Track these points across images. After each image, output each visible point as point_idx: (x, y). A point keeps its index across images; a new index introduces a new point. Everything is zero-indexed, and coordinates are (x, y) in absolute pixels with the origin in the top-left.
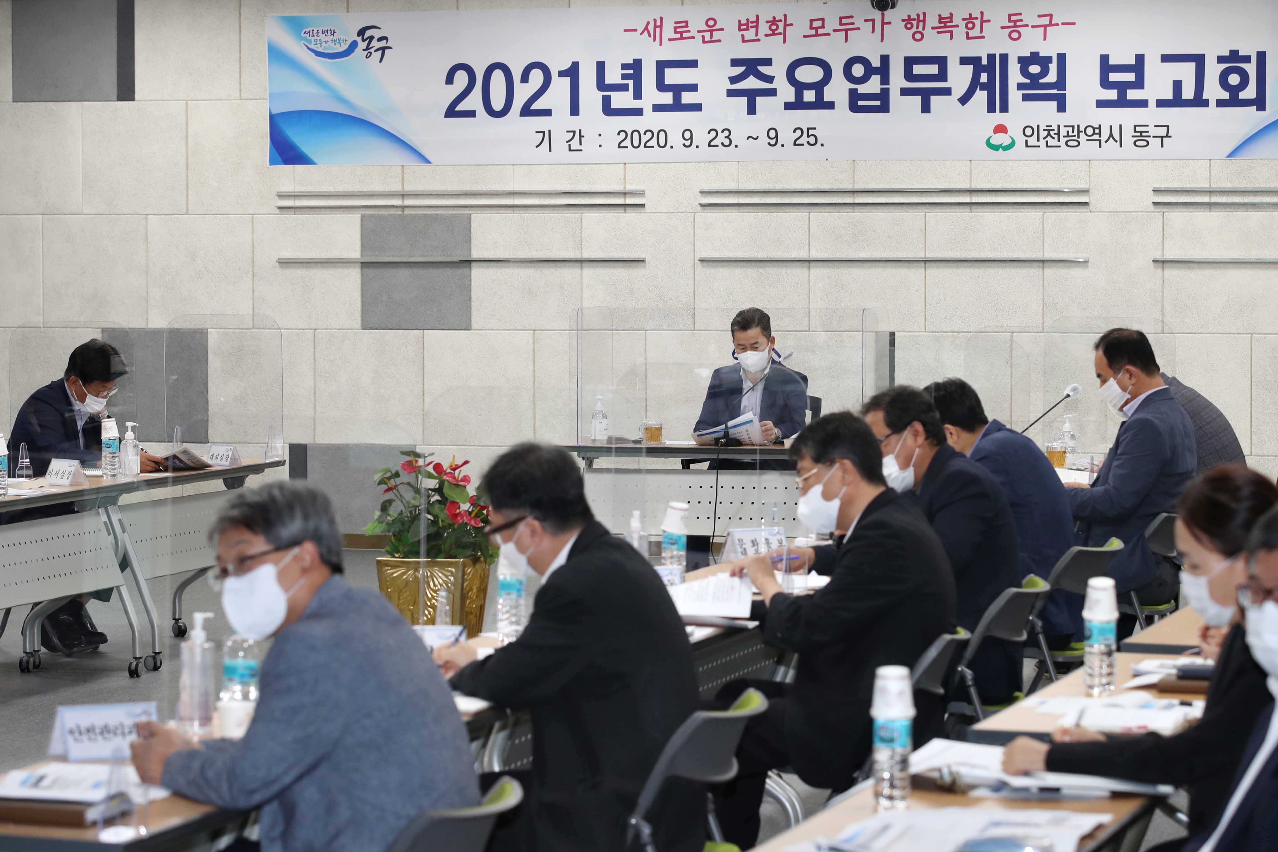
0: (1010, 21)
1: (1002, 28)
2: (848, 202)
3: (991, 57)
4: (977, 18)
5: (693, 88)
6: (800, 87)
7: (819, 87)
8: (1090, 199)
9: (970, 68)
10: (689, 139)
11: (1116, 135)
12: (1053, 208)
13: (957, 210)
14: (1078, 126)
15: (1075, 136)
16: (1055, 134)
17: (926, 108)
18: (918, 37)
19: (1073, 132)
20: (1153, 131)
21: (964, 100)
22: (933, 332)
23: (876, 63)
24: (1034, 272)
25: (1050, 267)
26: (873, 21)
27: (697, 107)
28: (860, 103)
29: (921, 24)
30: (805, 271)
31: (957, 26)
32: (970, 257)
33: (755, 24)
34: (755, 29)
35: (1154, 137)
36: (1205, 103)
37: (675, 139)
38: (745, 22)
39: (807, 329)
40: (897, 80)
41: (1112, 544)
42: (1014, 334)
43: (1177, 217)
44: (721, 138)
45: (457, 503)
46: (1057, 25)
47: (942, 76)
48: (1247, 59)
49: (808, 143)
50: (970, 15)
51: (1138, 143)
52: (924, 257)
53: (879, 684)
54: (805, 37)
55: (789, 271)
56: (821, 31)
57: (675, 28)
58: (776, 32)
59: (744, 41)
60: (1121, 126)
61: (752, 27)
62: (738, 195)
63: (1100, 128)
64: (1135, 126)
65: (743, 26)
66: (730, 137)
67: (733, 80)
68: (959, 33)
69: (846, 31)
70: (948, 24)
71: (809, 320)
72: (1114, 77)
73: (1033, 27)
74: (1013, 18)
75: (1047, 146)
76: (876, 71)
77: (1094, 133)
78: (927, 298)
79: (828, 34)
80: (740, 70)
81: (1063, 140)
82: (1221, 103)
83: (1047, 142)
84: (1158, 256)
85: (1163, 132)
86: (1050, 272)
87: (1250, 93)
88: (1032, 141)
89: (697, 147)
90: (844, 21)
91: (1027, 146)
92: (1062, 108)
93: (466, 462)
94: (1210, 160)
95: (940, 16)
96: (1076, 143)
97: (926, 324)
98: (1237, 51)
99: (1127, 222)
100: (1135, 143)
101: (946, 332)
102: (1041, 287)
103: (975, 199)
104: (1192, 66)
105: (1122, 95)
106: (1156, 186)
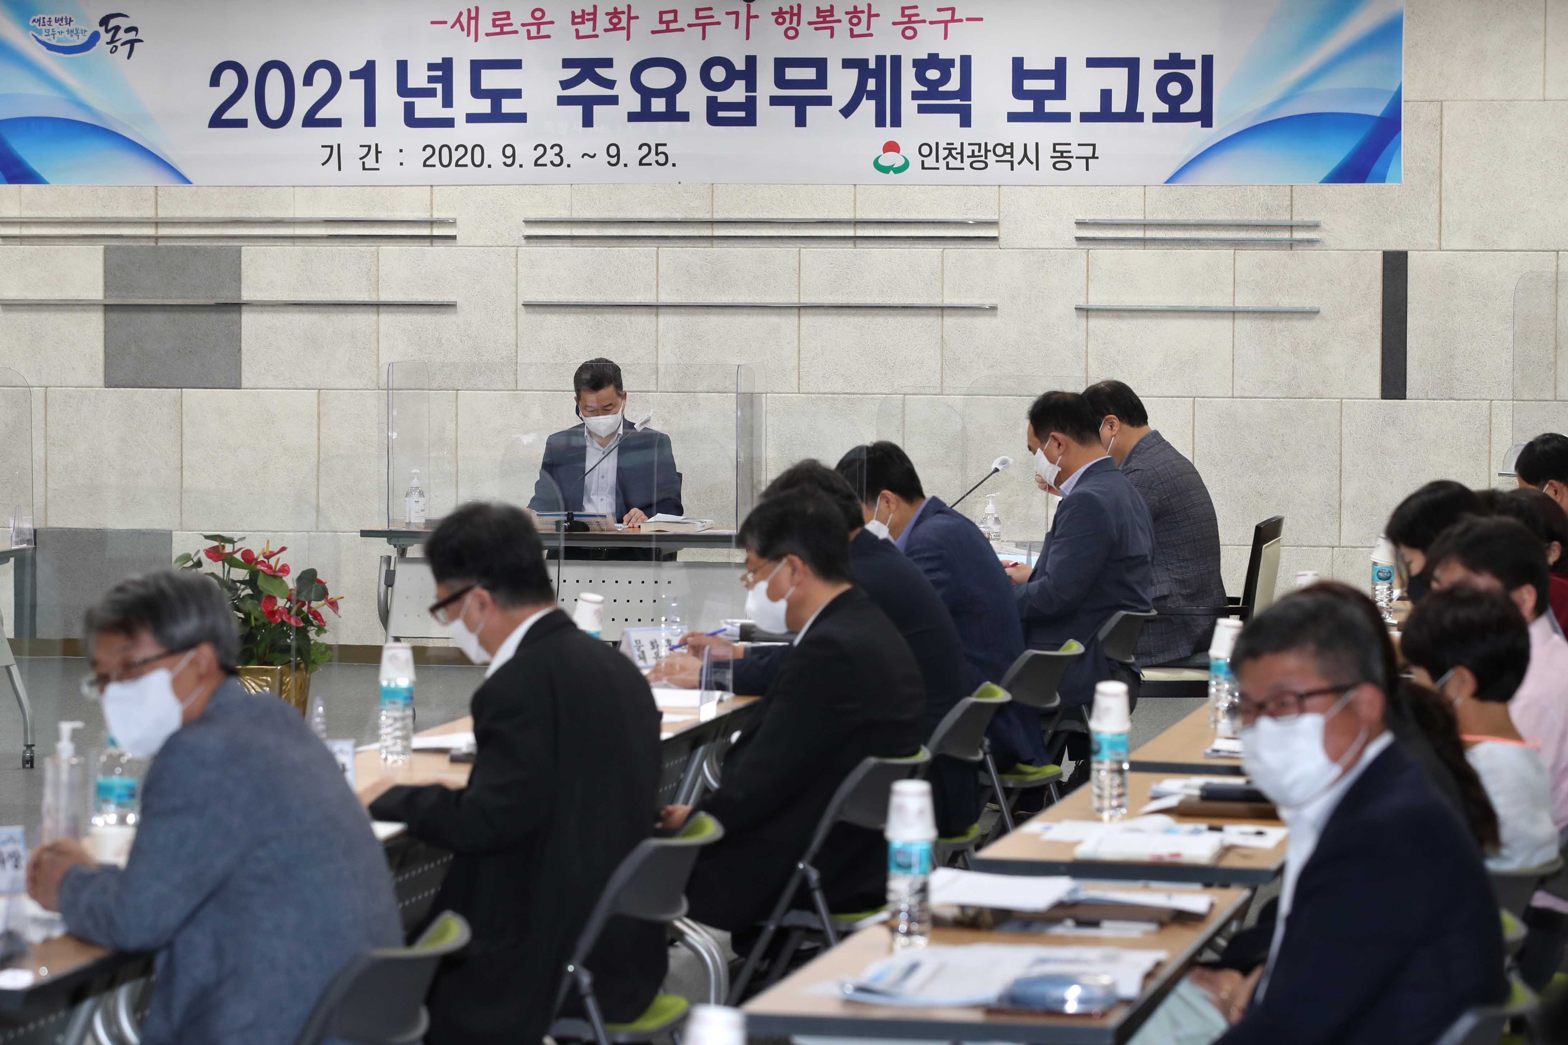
0: (903, 15)
1: (894, 24)
2: (705, 235)
3: (881, 59)
4: (863, 12)
5: (516, 94)
6: (647, 94)
7: (670, 94)
8: (999, 233)
9: (854, 73)
10: (510, 157)
11: (1032, 155)
12: (955, 244)
13: (838, 246)
14: (986, 144)
15: (982, 156)
16: (957, 153)
17: (801, 121)
18: (792, 34)
19: (979, 151)
20: (1076, 151)
21: (847, 111)
22: (808, 393)
23: (740, 65)
24: (931, 321)
25: (951, 316)
26: (737, 14)
27: (521, 118)
28: (721, 114)
29: (795, 18)
30: (653, 318)
31: (839, 21)
32: (854, 302)
33: (592, 17)
34: (592, 22)
35: (1077, 158)
36: (1140, 118)
37: (494, 156)
38: (580, 14)
39: (655, 389)
40: (766, 86)
41: (1070, 647)
42: (906, 396)
43: (1105, 255)
44: (551, 155)
45: (275, 598)
46: (961, 20)
47: (821, 82)
48: (1190, 64)
49: (657, 162)
50: (855, 7)
51: (1058, 166)
52: (797, 302)
53: (895, 801)
54: (653, 32)
55: (632, 317)
56: (672, 26)
57: (494, 20)
58: (617, 27)
59: (578, 37)
60: (1037, 144)
61: (588, 20)
62: (569, 225)
63: (1012, 146)
64: (1055, 145)
65: (578, 19)
66: (561, 154)
67: (565, 85)
68: (843, 29)
69: (704, 25)
70: (828, 19)
71: (657, 379)
72: (1029, 85)
73: (931, 23)
74: (907, 12)
75: (948, 168)
76: (740, 75)
77: (1005, 153)
78: (802, 352)
79: (682, 30)
80: (574, 72)
81: (967, 161)
82: (1158, 118)
83: (948, 163)
84: (1082, 303)
85: (1088, 151)
86: (950, 321)
87: (1193, 105)
88: (930, 162)
89: (521, 166)
90: (701, 14)
91: (923, 168)
92: (966, 122)
93: (283, 549)
94: (1145, 186)
95: (818, 8)
96: (983, 165)
97: (799, 384)
98: (1179, 55)
99: (1044, 262)
100: (1054, 165)
101: (825, 393)
102: (940, 340)
103: (861, 232)
104: (1123, 73)
105: (1039, 106)
106: (1080, 217)
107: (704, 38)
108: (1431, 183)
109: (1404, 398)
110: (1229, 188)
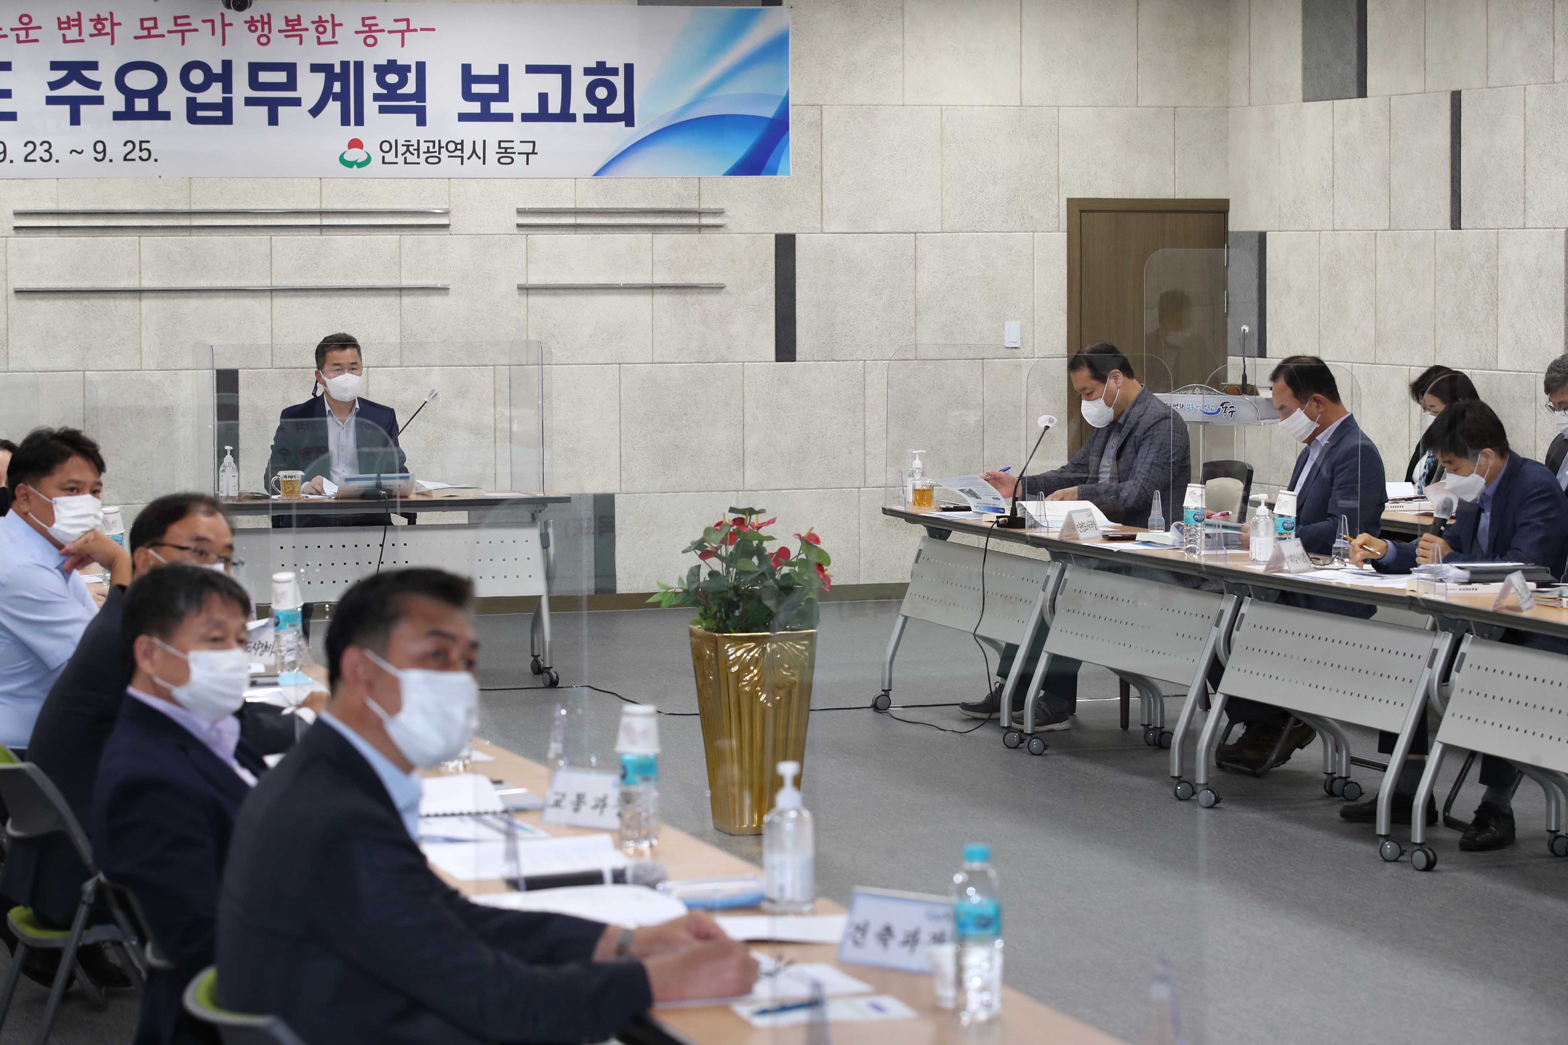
0: (364, 25)
1: (357, 32)
2: (184, 224)
3: (345, 65)
4: (327, 21)
5: (6, 94)
6: (131, 95)
7: (152, 95)
8: (450, 221)
9: (321, 77)
10: (2, 154)
11: (480, 152)
12: (410, 231)
13: (306, 233)
14: (440, 141)
15: (436, 152)
16: (414, 150)
17: (273, 120)
18: (264, 41)
19: (434, 147)
20: (518, 147)
21: (315, 111)
22: (281, 368)
23: (217, 69)
24: (391, 300)
25: (408, 295)
26: (212, 21)
27: (11, 116)
28: (200, 114)
29: (266, 26)
30: (137, 302)
31: (307, 30)
32: (321, 285)
33: (77, 23)
34: (77, 28)
35: (519, 153)
36: (572, 118)
38: (66, 20)
39: (139, 368)
40: (241, 88)
42: (370, 369)
43: (541, 239)
44: (40, 152)
46: (415, 30)
47: (291, 84)
48: (614, 72)
49: (140, 158)
50: (320, 17)
51: (502, 160)
52: (269, 285)
54: (136, 38)
55: (117, 302)
56: (153, 32)
58: (103, 32)
59: (65, 41)
60: (484, 141)
61: (74, 26)
62: (56, 217)
63: (462, 143)
64: (500, 142)
65: (64, 24)
66: (50, 151)
67: (53, 85)
68: (310, 36)
69: (183, 32)
70: (296, 27)
71: (141, 358)
72: (476, 88)
73: (390, 32)
74: (367, 22)
75: (406, 163)
76: (216, 78)
77: (456, 149)
78: (274, 331)
79: (163, 36)
80: (61, 74)
81: (423, 156)
82: (588, 118)
83: (405, 158)
84: (522, 281)
85: (528, 148)
86: (408, 300)
87: (617, 107)
88: (390, 157)
89: (11, 162)
90: (180, 21)
91: (384, 162)
92: (421, 121)
94: (575, 179)
95: (286, 18)
96: (436, 160)
97: (272, 360)
98: (604, 63)
99: (489, 246)
100: (499, 161)
101: (295, 368)
102: (399, 318)
103: (326, 221)
104: (558, 78)
105: (486, 107)
106: (521, 206)
107: (183, 43)
108: (814, 176)
109: (795, 361)
110: (647, 180)
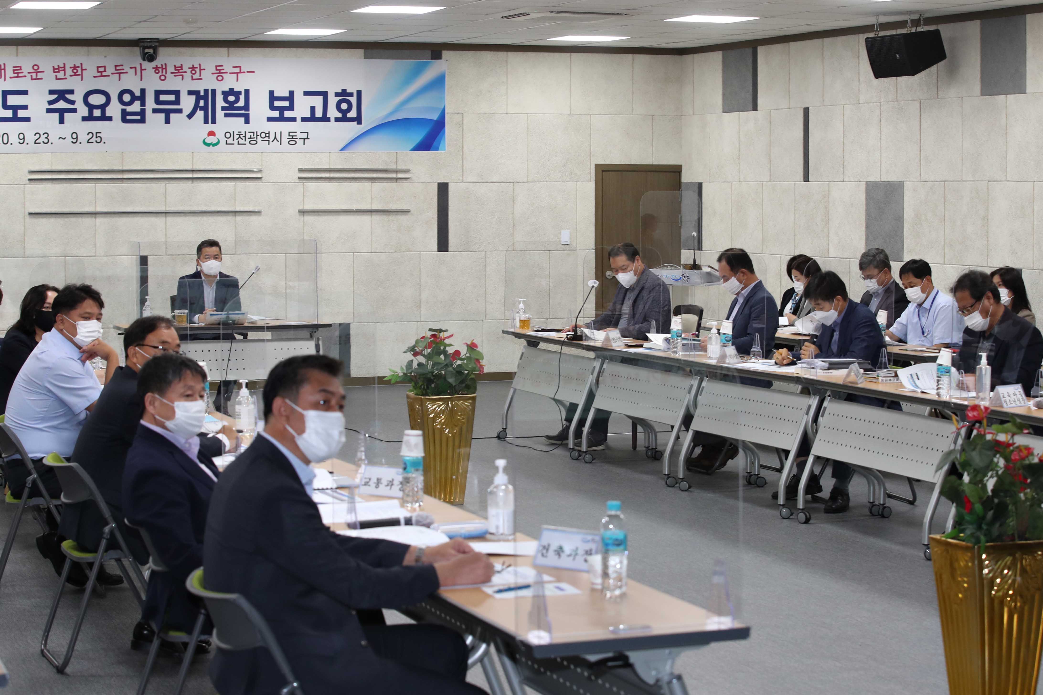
0: (217, 70)
1: (213, 74)
2: (119, 177)
3: (206, 91)
4: (197, 68)
5: (25, 107)
6: (91, 108)
7: (103, 108)
8: (262, 175)
9: (193, 97)
10: (22, 140)
11: (278, 138)
12: (241, 181)
13: (185, 182)
14: (257, 132)
15: (255, 138)
16: (243, 137)
17: (167, 121)
18: (163, 78)
19: (254, 136)
20: (299, 135)
21: (190, 116)
22: (173, 255)
23: (138, 93)
24: (230, 218)
25: (239, 216)
26: (135, 68)
27: (27, 119)
28: (128, 117)
29: (164, 70)
30: (93, 219)
31: (186, 72)
33: (63, 69)
34: (63, 72)
35: (299, 139)
36: (328, 120)
37: (14, 139)
39: (95, 255)
40: (150, 104)
43: (312, 185)
44: (43, 138)
46: (244, 72)
47: (177, 102)
48: (351, 95)
49: (96, 141)
50: (193, 66)
51: (290, 143)
52: (165, 210)
54: (95, 77)
55: (83, 219)
56: (104, 74)
57: (14, 70)
58: (77, 74)
60: (281, 132)
61: (62, 70)
62: (50, 173)
63: (269, 133)
64: (289, 132)
65: (56, 70)
66: (48, 138)
67: (50, 103)
68: (188, 75)
69: (120, 74)
70: (180, 71)
71: (96, 250)
72: (277, 104)
73: (230, 73)
74: (218, 68)
75: (238, 144)
76: (137, 98)
78: (167, 235)
79: (109, 76)
80: (54, 97)
81: (248, 140)
82: (337, 120)
83: (238, 141)
84: (301, 208)
85: (305, 136)
86: (239, 218)
87: (353, 114)
88: (230, 141)
89: (27, 144)
90: (118, 68)
91: (227, 144)
92: (247, 121)
94: (330, 152)
95: (175, 66)
96: (255, 142)
97: (166, 251)
98: (346, 90)
99: (283, 189)
101: (179, 255)
102: (234, 228)
103: (196, 175)
104: (321, 98)
105: (282, 114)
106: (300, 167)
107: (120, 80)
108: (458, 151)
109: (448, 251)
110: (369, 154)
